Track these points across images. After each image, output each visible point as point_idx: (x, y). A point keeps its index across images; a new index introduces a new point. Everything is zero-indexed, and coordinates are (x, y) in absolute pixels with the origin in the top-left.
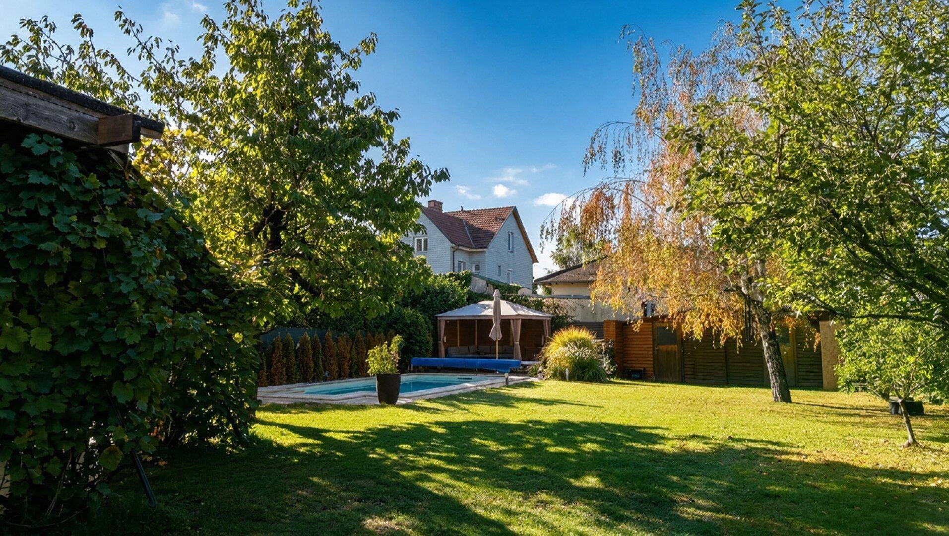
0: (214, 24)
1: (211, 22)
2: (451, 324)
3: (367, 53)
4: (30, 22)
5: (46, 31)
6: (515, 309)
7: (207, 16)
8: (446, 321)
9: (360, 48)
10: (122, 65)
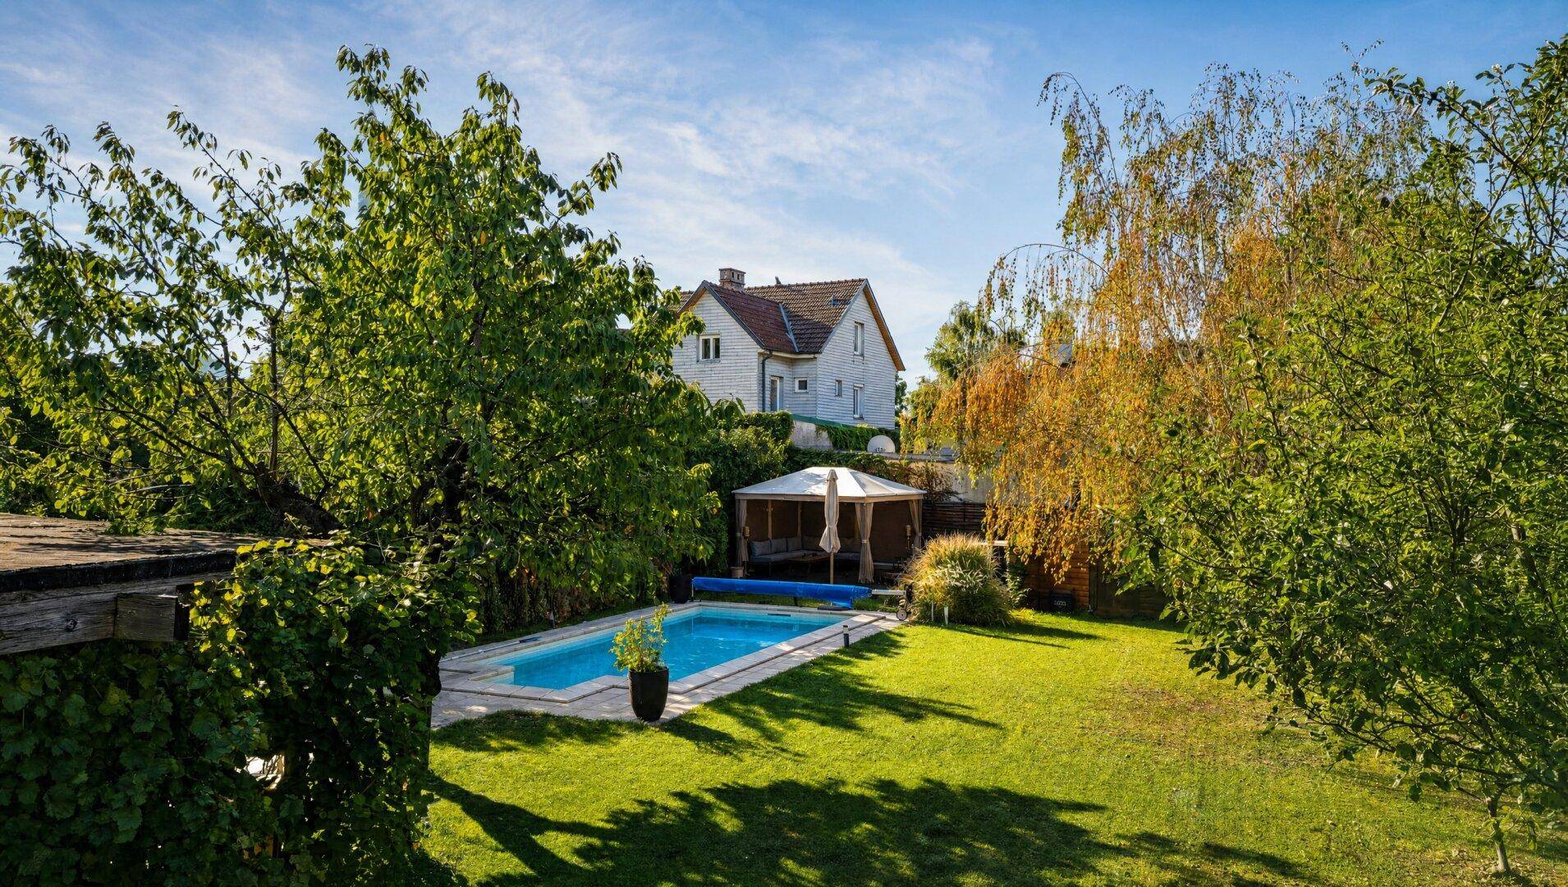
0: (338, 143)
1: (332, 139)
2: (757, 505)
3: (603, 187)
4: (23, 142)
5: (52, 152)
6: (863, 486)
7: (326, 130)
8: (748, 501)
9: (589, 181)
10: (185, 195)
